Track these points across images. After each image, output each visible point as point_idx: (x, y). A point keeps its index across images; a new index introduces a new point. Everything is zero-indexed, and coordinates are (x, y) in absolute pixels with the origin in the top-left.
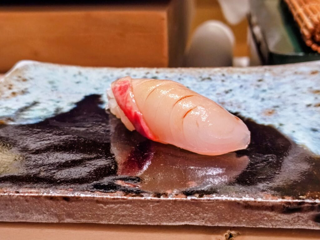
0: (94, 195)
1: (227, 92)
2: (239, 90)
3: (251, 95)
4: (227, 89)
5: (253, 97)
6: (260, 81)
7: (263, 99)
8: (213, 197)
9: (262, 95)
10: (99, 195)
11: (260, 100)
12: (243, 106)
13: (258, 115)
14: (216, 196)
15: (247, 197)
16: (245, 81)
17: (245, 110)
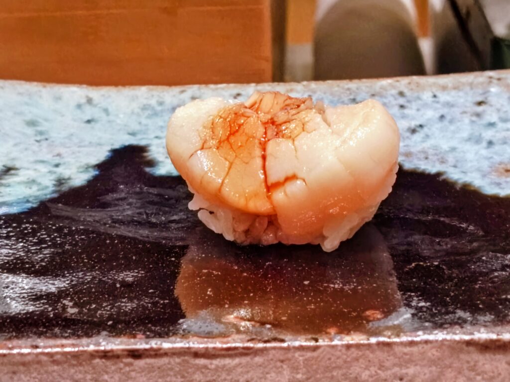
0: (188, 343)
1: (414, 131)
2: (439, 125)
3: (465, 135)
4: (413, 124)
5: (469, 139)
6: (480, 103)
7: (490, 143)
8: (419, 336)
9: (488, 134)
10: (198, 343)
11: (484, 144)
12: (451, 159)
13: (484, 176)
14: (424, 333)
15: (483, 333)
16: (449, 105)
17: (455, 166)
